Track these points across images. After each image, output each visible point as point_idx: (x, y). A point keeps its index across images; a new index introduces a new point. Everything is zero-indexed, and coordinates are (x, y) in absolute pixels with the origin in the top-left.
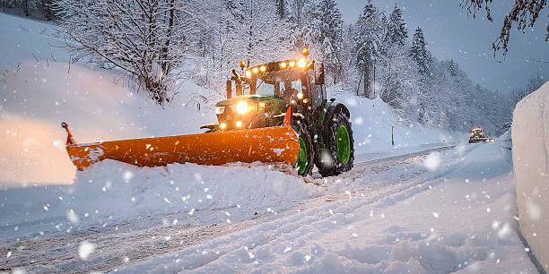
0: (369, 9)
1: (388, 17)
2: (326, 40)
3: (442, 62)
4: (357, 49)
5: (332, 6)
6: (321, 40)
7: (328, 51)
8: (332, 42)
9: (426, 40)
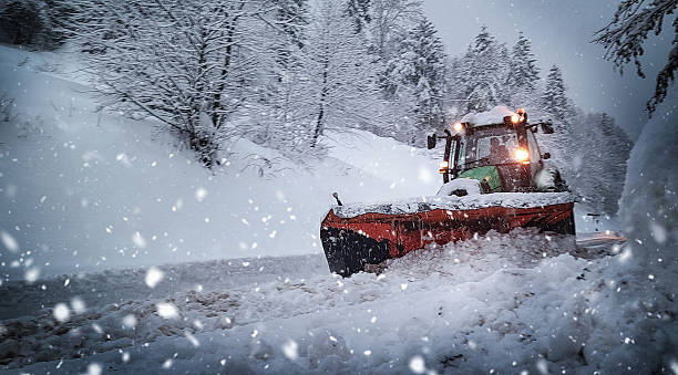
0: (483, 38)
1: (511, 50)
2: (423, 80)
3: (590, 115)
4: (467, 93)
5: (431, 33)
6: (415, 80)
7: (425, 95)
8: (431, 84)
9: (564, 84)
